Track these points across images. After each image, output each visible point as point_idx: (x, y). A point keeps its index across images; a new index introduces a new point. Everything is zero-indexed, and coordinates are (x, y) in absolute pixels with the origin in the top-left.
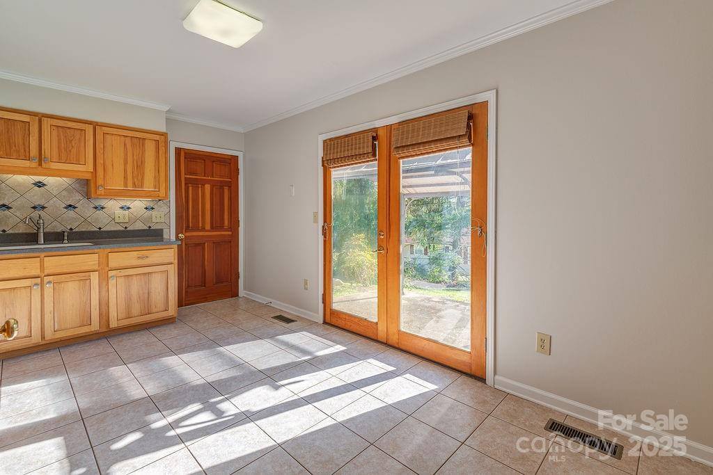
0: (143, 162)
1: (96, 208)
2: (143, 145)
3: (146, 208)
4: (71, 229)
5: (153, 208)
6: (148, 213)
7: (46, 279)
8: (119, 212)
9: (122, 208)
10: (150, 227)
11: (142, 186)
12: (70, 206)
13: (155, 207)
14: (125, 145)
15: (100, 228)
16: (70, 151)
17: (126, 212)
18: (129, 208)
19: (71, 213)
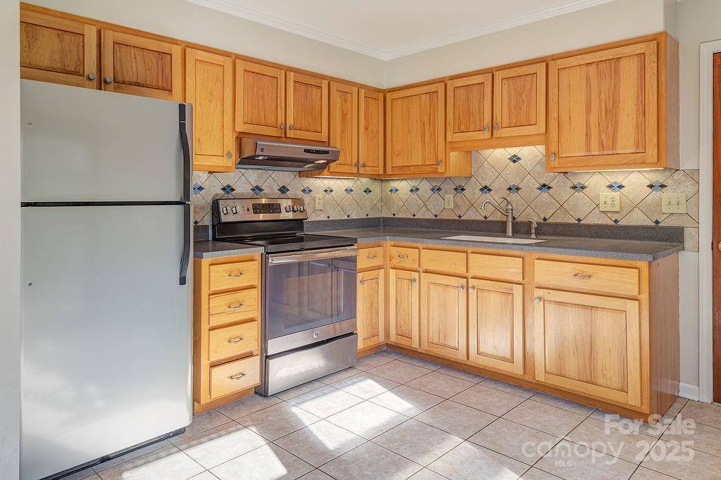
0: (616, 102)
1: (574, 187)
2: (617, 70)
3: (651, 186)
4: (545, 219)
5: (663, 186)
6: (656, 194)
7: (472, 282)
8: (606, 195)
9: (610, 187)
10: (657, 222)
11: (614, 147)
12: (544, 185)
13: (669, 182)
14: (588, 79)
15: (579, 220)
16: (520, 109)
17: (616, 194)
18: (621, 187)
19: (545, 195)
